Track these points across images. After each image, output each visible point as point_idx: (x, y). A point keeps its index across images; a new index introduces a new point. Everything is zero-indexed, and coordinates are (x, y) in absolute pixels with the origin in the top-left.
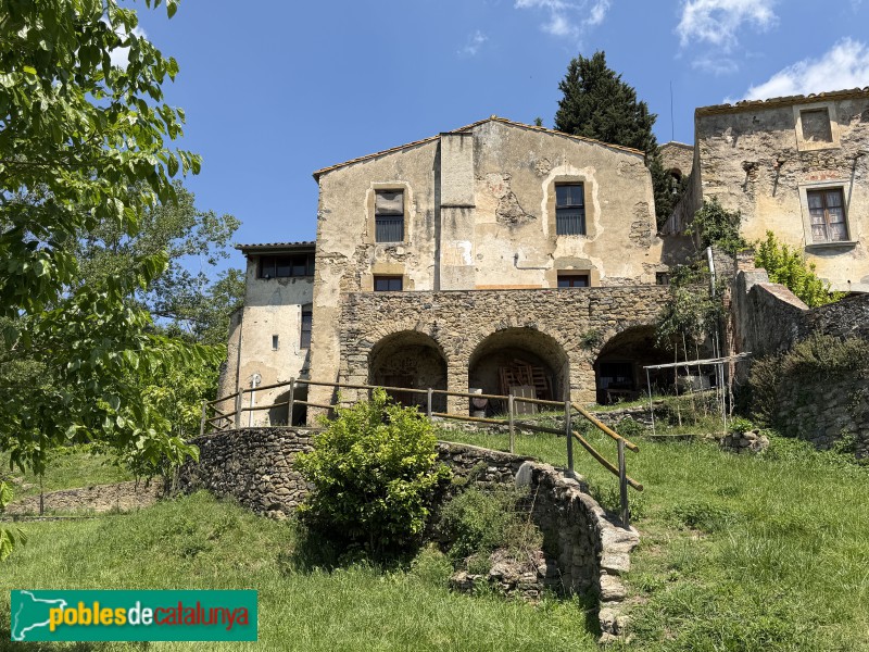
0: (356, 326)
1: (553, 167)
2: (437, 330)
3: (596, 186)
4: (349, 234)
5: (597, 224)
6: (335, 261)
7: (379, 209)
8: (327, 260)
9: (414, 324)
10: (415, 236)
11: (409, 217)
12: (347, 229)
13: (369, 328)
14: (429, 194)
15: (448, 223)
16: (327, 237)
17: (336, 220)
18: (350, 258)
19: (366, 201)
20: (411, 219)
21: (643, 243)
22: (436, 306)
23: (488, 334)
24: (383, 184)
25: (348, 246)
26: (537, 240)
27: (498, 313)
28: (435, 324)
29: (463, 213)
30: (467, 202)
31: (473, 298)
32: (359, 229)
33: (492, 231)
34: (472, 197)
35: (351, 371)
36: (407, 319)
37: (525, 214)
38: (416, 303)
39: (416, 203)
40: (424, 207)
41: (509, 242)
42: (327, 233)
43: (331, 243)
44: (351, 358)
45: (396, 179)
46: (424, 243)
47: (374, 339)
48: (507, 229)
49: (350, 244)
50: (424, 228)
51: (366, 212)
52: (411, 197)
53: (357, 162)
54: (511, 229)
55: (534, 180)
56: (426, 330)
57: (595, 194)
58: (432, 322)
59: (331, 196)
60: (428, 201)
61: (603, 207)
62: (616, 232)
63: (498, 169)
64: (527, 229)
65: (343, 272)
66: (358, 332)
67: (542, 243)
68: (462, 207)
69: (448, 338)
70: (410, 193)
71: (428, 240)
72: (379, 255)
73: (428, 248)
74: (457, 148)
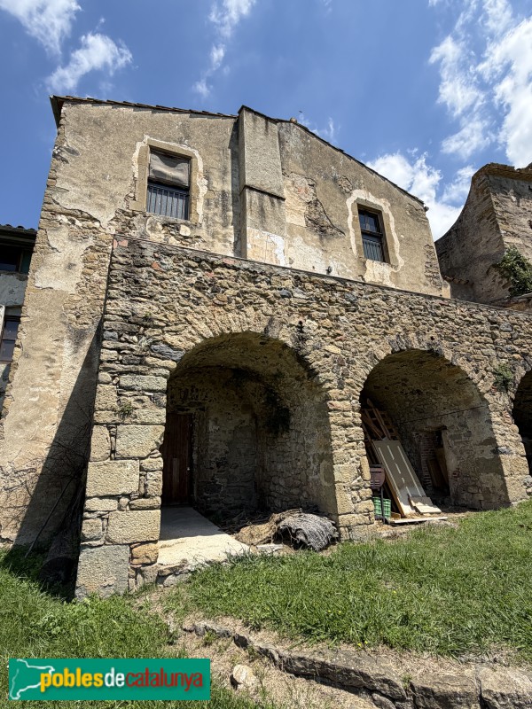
0: (142, 308)
1: (354, 188)
2: (303, 339)
3: (392, 218)
4: (105, 192)
5: (398, 255)
6: (77, 222)
7: (154, 171)
8: (65, 219)
9: (266, 323)
10: (206, 218)
11: (198, 191)
12: (103, 183)
13: (172, 317)
14: (225, 173)
15: (255, 208)
16: (66, 186)
17: (86, 167)
18: (104, 224)
19: (136, 155)
20: (200, 196)
21: (435, 283)
22: (299, 295)
23: (382, 355)
24: (162, 143)
25: (102, 207)
26: (347, 257)
27: (392, 325)
28: (300, 327)
29: (272, 203)
30: (275, 191)
31: (355, 293)
32: (122, 189)
33: (302, 235)
34: (280, 189)
35: (126, 412)
36: (250, 310)
37: (333, 227)
38: (264, 285)
39: (207, 178)
40: (218, 186)
41: (321, 252)
42: (67, 180)
43: (73, 194)
44: (126, 380)
45: (181, 142)
46: (219, 228)
47: (184, 341)
48: (316, 237)
49: (107, 204)
50: (219, 210)
51: (135, 168)
52: (201, 169)
53: (126, 105)
54: (321, 239)
55: (339, 195)
56: (286, 336)
57: (392, 226)
58: (295, 322)
59: (80, 133)
60: (224, 181)
61: (401, 241)
62: (414, 267)
63: (302, 171)
64: (336, 243)
65: (91, 242)
66: (147, 322)
67: (352, 262)
68: (271, 195)
69: (323, 353)
70: (200, 164)
71: (225, 226)
72: (153, 229)
73: (224, 236)
74: (262, 131)
